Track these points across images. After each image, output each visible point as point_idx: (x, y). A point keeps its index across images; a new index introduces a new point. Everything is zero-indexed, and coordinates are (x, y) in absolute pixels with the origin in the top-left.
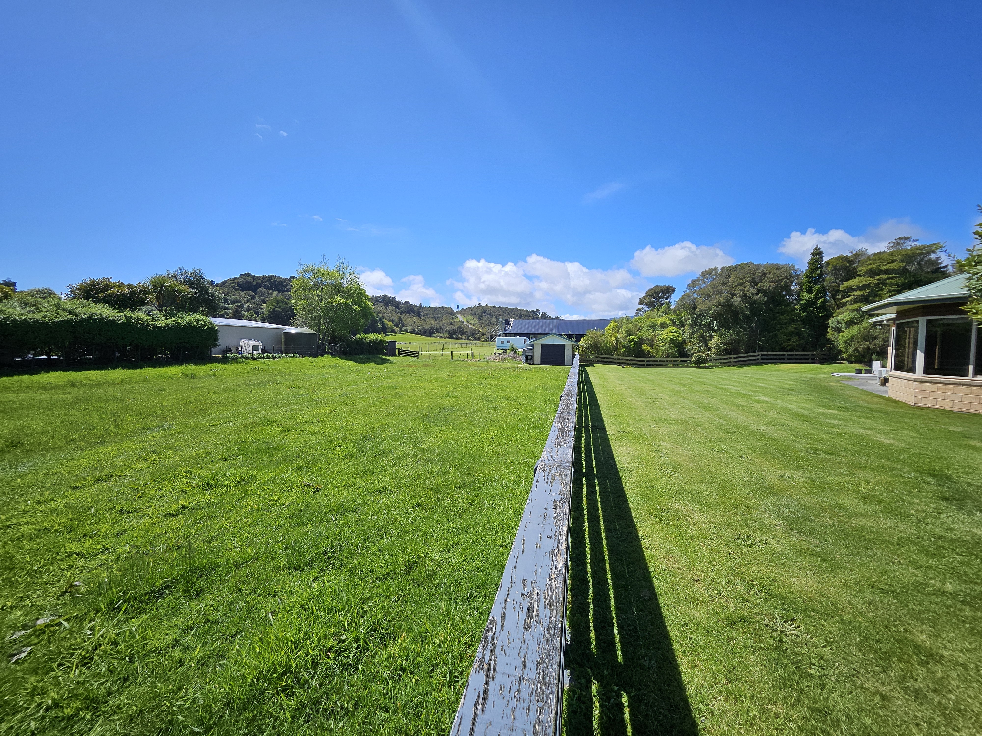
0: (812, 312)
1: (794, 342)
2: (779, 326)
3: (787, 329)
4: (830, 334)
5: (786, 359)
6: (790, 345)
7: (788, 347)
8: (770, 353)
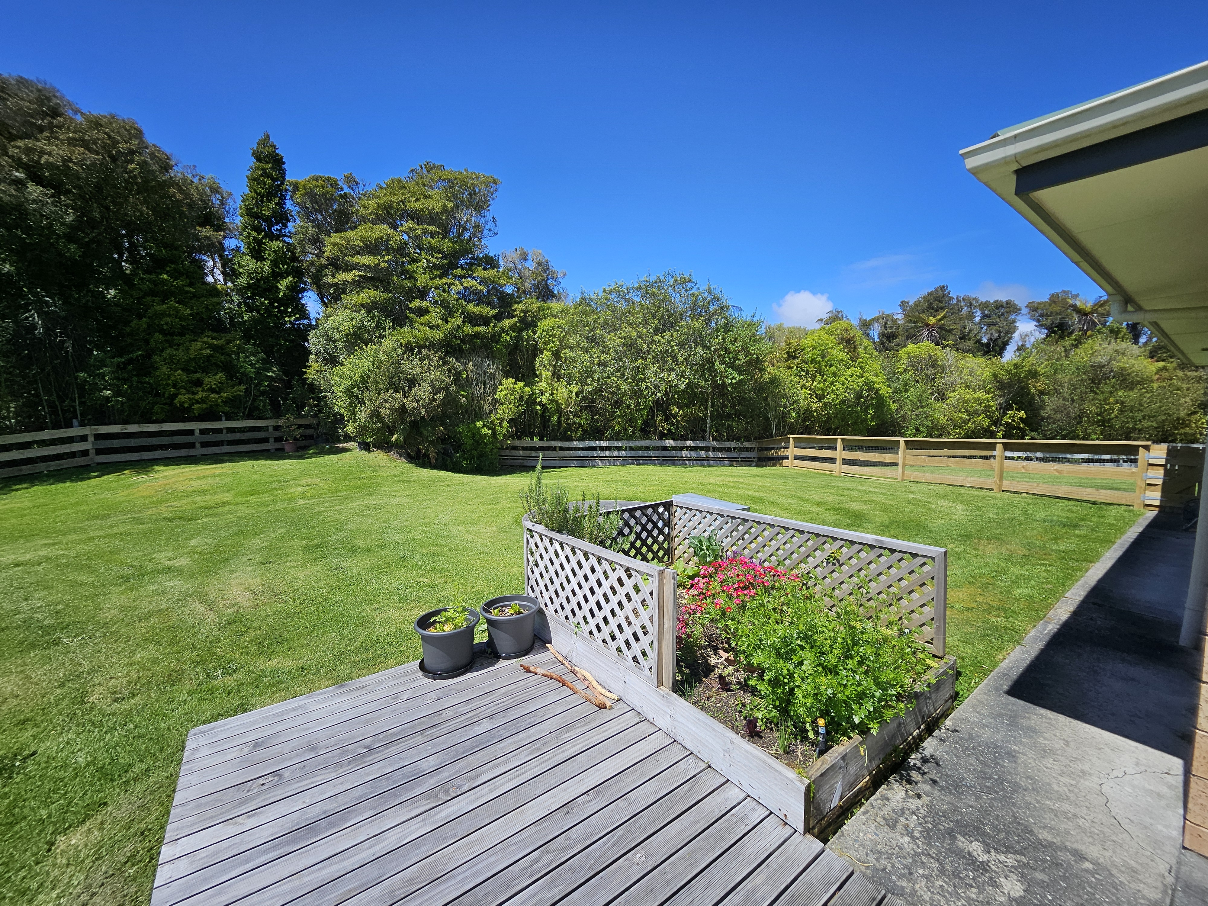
0: (268, 310)
1: (213, 391)
4: (314, 372)
5: (198, 445)
6: (202, 401)
7: (196, 406)
8: (133, 428)
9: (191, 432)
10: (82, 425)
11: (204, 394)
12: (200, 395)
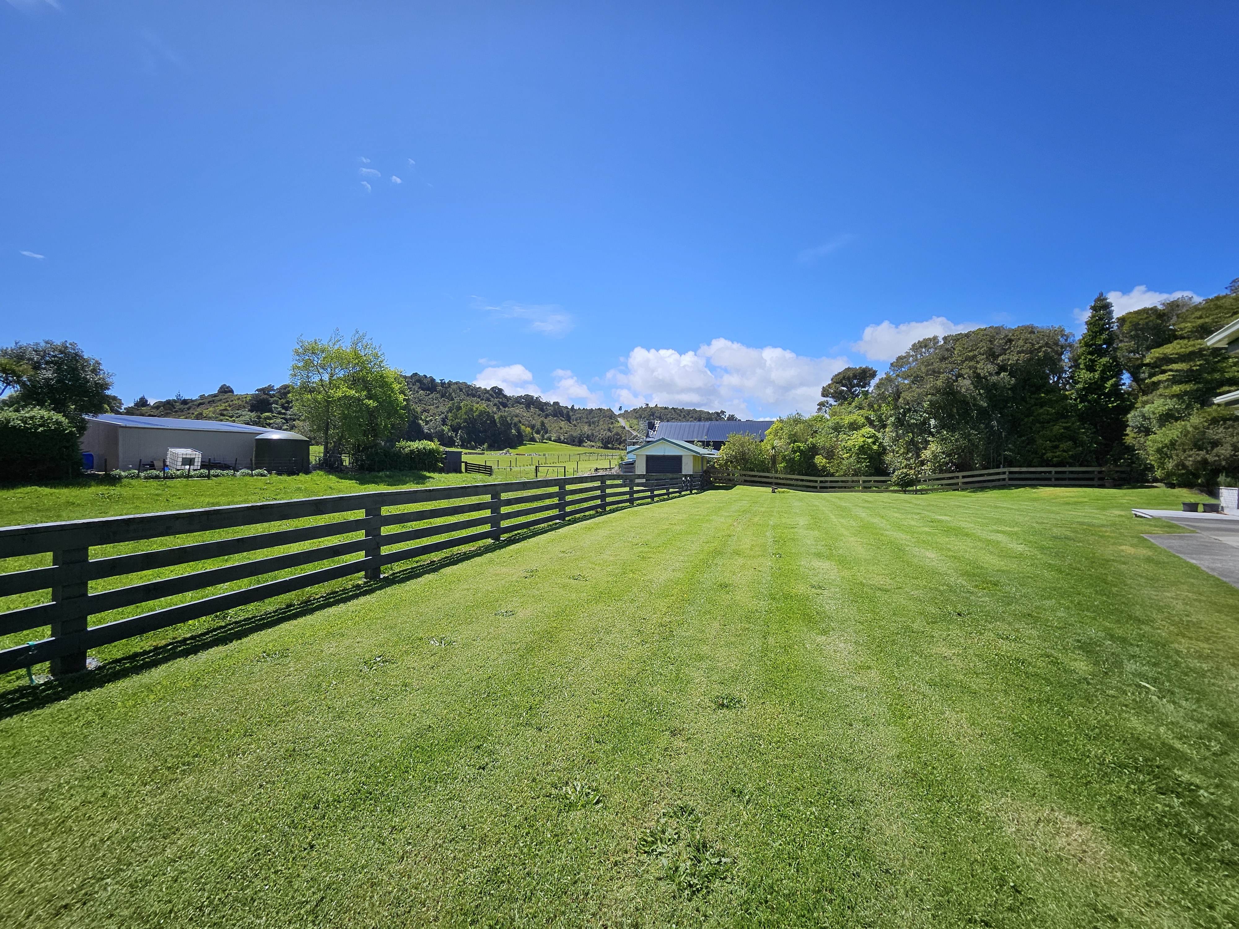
0: (1097, 401)
1: (1064, 451)
2: (1038, 425)
3: (1052, 430)
4: (1131, 437)
5: (1053, 480)
6: (1059, 457)
7: (1055, 459)
8: (1024, 469)
9: (1050, 472)
10: (1004, 467)
11: (1060, 453)
12: (1058, 453)
